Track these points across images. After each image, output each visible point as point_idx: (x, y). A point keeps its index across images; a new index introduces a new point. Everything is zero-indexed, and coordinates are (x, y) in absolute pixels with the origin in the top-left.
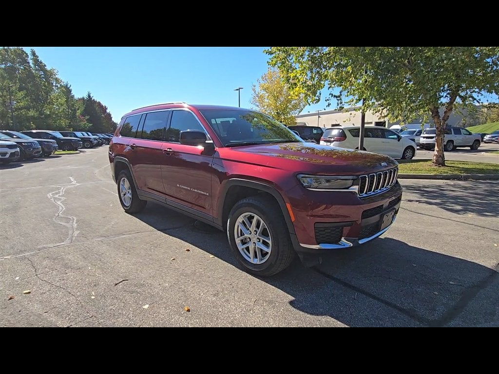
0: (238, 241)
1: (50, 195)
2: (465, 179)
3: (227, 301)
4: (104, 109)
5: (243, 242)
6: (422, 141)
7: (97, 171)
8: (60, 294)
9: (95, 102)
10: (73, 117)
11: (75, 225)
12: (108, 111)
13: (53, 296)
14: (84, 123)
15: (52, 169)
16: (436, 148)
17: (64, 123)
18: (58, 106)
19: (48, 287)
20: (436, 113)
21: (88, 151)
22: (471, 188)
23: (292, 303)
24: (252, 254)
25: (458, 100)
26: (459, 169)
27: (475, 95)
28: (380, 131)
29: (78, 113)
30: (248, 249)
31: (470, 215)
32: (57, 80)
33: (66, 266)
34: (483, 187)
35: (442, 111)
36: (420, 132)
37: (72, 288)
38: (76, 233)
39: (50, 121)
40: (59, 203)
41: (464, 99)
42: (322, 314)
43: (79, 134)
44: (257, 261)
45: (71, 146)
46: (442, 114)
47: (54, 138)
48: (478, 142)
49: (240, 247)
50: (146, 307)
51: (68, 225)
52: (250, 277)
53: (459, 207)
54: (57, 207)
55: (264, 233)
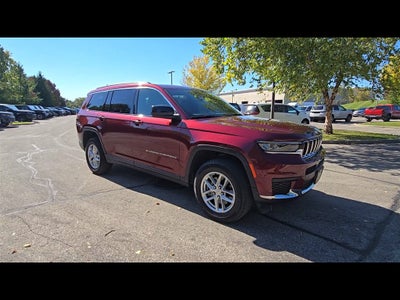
0: (203, 195)
1: (19, 160)
2: (349, 143)
3: (203, 244)
4: (53, 86)
5: (208, 196)
6: (312, 115)
7: (55, 139)
8: (59, 246)
9: (45, 80)
10: (26, 92)
11: (52, 186)
12: (56, 88)
13: (52, 247)
14: (36, 98)
15: (13, 138)
16: (326, 120)
17: (17, 97)
18: (12, 83)
19: (45, 241)
20: (326, 94)
21: (42, 122)
22: (356, 151)
23: (255, 242)
24: (216, 206)
25: (342, 84)
26: (343, 136)
27: (354, 81)
28: (278, 107)
29: (31, 89)
30: (213, 201)
31: (361, 170)
32: (11, 61)
33: (56, 222)
34: (364, 149)
35: (330, 92)
36: (310, 108)
37: (68, 240)
38: (55, 193)
39: (5, 96)
40: (30, 167)
41: (346, 83)
42: (281, 250)
43: (32, 107)
44: (221, 211)
45: (25, 118)
46: (330, 95)
47: (11, 110)
48: (350, 116)
49: (206, 200)
50: (138, 252)
51: (46, 186)
52: (215, 223)
53: (352, 165)
54: (30, 170)
55: (228, 188)
